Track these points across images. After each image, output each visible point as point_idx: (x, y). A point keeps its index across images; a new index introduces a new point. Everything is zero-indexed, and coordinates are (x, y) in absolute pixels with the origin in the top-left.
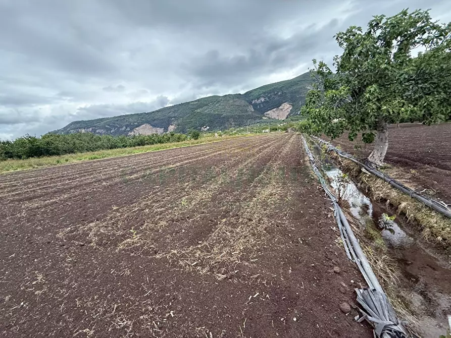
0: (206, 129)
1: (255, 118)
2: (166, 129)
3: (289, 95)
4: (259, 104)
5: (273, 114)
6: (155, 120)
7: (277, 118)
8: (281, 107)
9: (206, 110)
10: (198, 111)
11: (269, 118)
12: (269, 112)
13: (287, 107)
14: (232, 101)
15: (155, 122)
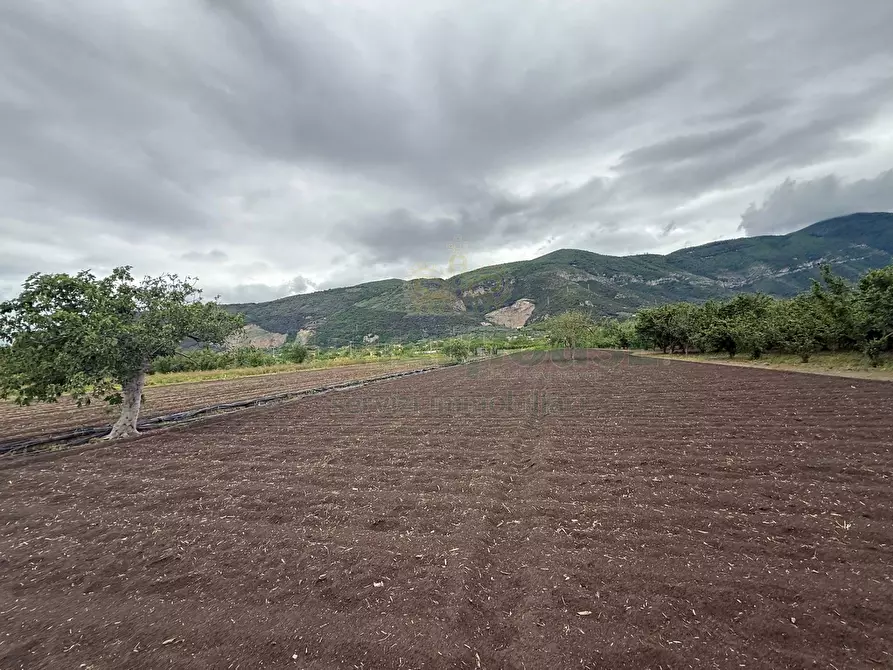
0: (372, 340)
1: (467, 323)
2: (292, 337)
3: (528, 287)
4: (476, 298)
5: (500, 316)
6: (272, 317)
7: (508, 324)
8: (515, 306)
9: (376, 305)
10: (360, 305)
11: (494, 325)
12: (493, 314)
13: (525, 306)
14: (426, 290)
15: (272, 321)
